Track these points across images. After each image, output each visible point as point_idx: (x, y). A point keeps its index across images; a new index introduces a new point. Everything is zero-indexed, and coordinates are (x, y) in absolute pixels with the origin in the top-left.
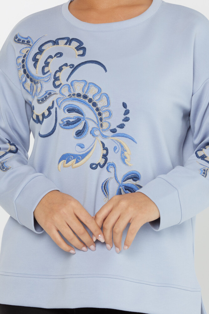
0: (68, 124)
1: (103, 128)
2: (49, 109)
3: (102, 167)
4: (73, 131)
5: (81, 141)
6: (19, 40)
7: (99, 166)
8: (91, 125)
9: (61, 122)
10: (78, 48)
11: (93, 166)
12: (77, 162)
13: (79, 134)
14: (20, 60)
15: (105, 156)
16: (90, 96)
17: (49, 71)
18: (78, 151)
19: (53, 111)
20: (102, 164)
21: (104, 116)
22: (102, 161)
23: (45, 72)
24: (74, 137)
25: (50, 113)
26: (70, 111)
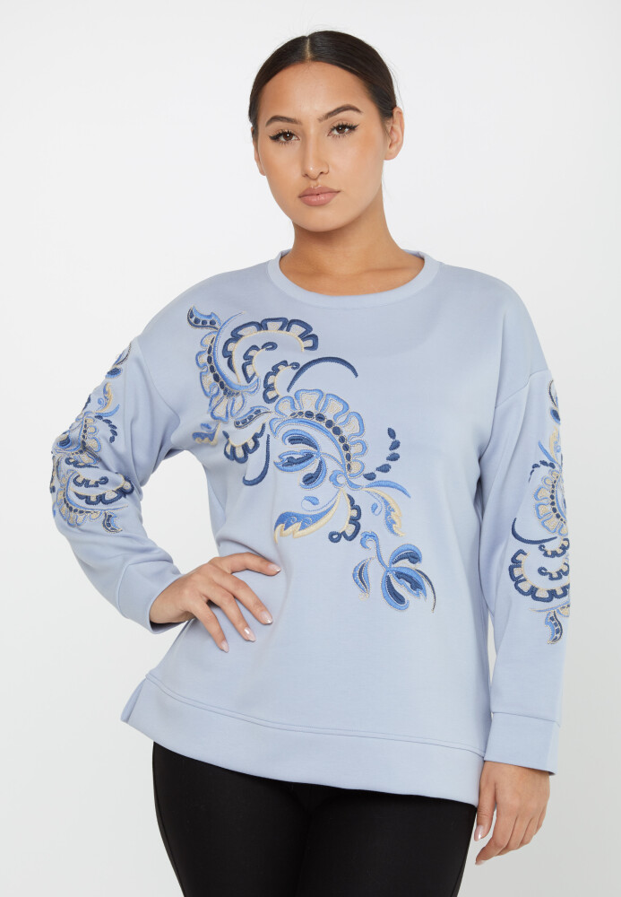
0: (291, 463)
1: (352, 471)
2: (255, 438)
3: (350, 539)
4: (298, 475)
5: (312, 492)
6: (197, 321)
7: (343, 537)
8: (331, 466)
9: (278, 461)
10: (303, 337)
11: (335, 537)
12: (303, 527)
13: (309, 480)
14: (204, 358)
15: (354, 521)
16: (329, 416)
17: (254, 374)
18: (307, 509)
19: (262, 440)
20: (349, 533)
21: (353, 451)
22: (350, 530)
23: (250, 376)
24: (301, 485)
25: (257, 445)
26: (293, 440)
